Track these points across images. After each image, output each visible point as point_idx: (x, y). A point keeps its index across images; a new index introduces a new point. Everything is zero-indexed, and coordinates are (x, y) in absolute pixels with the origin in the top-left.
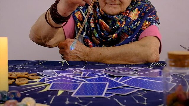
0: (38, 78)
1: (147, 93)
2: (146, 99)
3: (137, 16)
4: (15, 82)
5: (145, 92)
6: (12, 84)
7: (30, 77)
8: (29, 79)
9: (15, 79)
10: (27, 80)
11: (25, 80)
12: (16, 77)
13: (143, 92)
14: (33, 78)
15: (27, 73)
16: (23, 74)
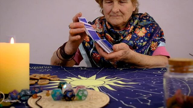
0: (58, 80)
1: (151, 96)
2: (150, 101)
3: (144, 34)
4: (37, 82)
5: (151, 95)
6: (35, 84)
7: (51, 79)
8: (50, 80)
9: (38, 80)
10: (48, 81)
11: (46, 81)
12: (38, 78)
13: (148, 95)
14: (53, 80)
15: (49, 75)
16: (46, 76)
